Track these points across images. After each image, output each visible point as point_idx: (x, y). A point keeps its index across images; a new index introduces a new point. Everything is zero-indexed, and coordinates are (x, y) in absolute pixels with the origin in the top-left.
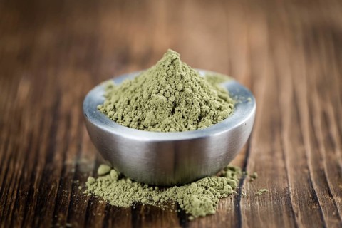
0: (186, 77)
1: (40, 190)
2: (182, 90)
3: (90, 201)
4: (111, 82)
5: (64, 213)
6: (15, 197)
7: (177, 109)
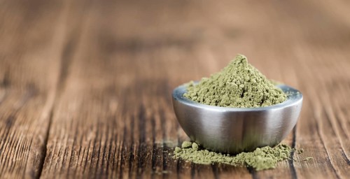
0: (252, 72)
1: (139, 155)
2: (249, 81)
3: (178, 161)
4: (192, 82)
5: (160, 166)
6: (120, 159)
7: (245, 93)
